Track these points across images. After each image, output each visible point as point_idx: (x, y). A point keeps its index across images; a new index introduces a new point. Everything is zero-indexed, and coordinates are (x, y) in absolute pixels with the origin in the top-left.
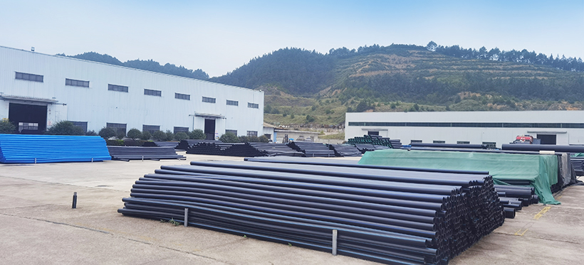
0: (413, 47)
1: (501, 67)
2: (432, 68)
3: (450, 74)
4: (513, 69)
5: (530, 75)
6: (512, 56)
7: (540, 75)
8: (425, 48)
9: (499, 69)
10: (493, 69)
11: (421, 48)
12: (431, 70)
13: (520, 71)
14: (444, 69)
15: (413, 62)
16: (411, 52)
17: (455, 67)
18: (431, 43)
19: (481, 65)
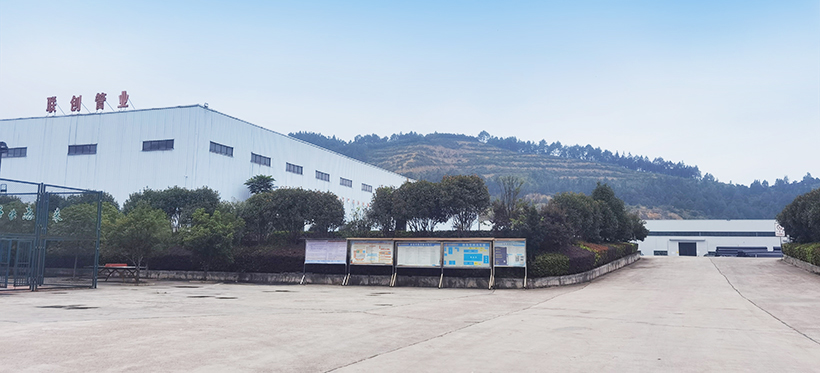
0: (462, 137)
1: (566, 165)
2: (490, 164)
3: (511, 171)
4: (579, 167)
5: (598, 175)
6: (575, 151)
7: (608, 175)
8: (476, 139)
9: (564, 167)
10: (557, 167)
11: (471, 138)
12: (489, 167)
13: (588, 170)
14: (503, 165)
15: (464, 156)
16: (460, 143)
17: (516, 164)
18: (483, 134)
19: (544, 162)
